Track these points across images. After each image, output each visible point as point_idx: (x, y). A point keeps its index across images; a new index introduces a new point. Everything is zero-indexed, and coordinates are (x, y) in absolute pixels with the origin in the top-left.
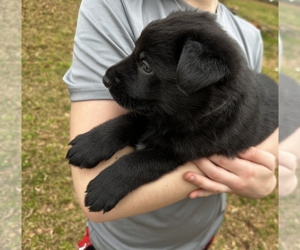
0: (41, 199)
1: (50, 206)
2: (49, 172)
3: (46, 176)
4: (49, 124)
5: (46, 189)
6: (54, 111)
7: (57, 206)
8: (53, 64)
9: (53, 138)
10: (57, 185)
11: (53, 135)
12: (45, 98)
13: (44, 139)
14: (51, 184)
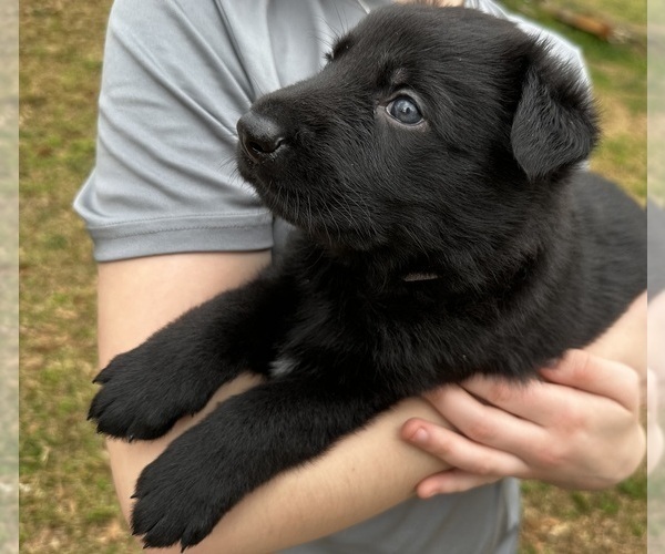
0: (33, 513)
1: (58, 532)
2: (54, 439)
3: (47, 450)
4: (54, 308)
5: (48, 485)
6: (66, 271)
7: (78, 532)
8: (61, 145)
9: (64, 345)
10: (77, 474)
11: (65, 338)
12: (41, 236)
13: (41, 350)
14: (59, 472)
